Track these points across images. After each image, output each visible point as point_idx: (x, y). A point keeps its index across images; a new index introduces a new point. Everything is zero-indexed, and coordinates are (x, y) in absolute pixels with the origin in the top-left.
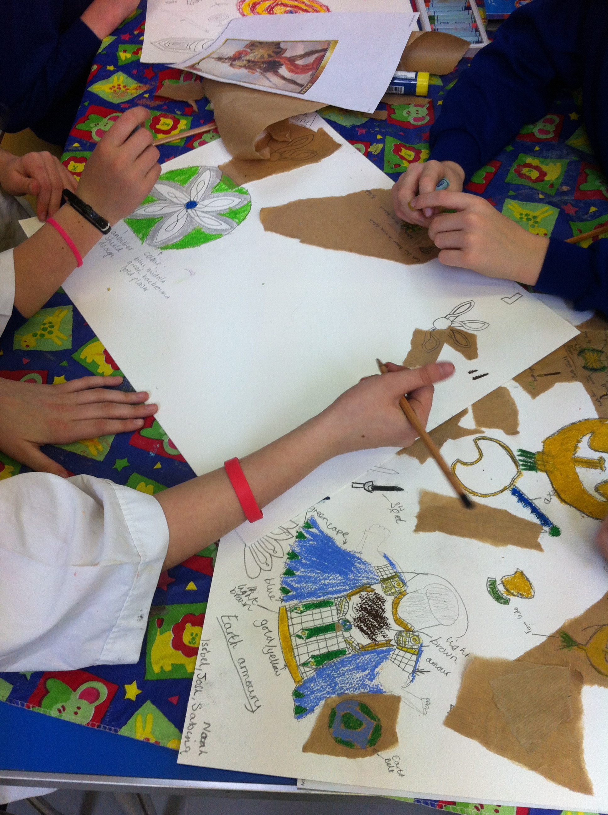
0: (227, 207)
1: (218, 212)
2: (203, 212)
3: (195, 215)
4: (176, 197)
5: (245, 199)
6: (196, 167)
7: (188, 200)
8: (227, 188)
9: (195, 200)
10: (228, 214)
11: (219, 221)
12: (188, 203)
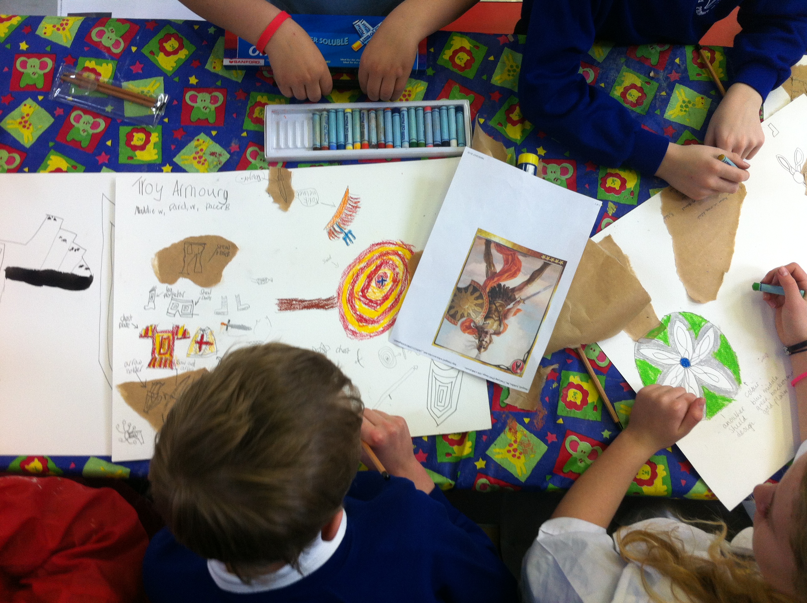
0: (687, 333)
1: (693, 339)
2: (694, 351)
3: (698, 359)
4: (676, 377)
5: (677, 317)
6: (636, 362)
7: (680, 366)
8: (662, 333)
9: (679, 360)
10: (695, 331)
11: (703, 339)
12: (683, 365)
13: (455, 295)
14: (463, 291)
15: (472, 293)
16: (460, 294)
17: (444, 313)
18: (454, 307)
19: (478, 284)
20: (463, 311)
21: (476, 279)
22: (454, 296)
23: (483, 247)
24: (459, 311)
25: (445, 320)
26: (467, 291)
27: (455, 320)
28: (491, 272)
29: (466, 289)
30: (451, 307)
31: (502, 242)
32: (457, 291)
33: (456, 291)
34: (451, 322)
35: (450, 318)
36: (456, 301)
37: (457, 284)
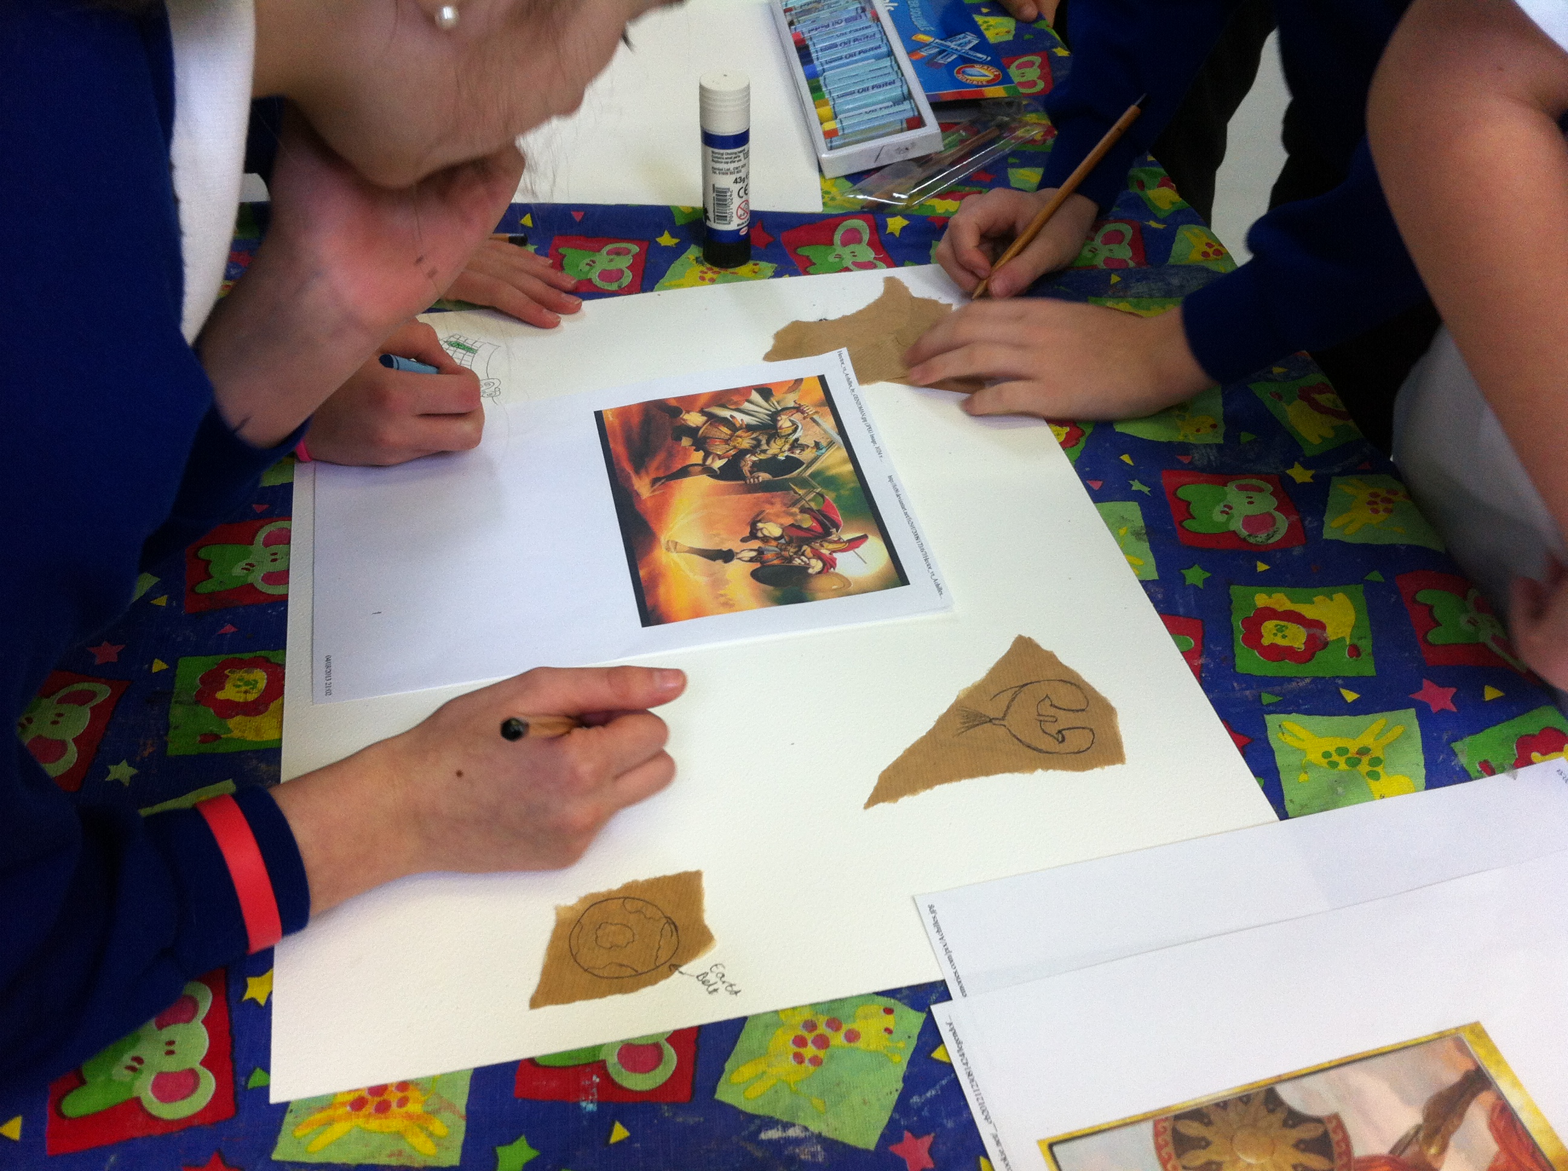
13: (1245, 1099)
14: (1280, 1115)
15: (1302, 1146)
16: (1263, 1112)
17: (1163, 1110)
18: (1209, 1124)
19: (1346, 1139)
20: (1227, 1158)
21: (1353, 1125)
22: (1240, 1099)
23: (1451, 1077)
24: (1211, 1148)
25: (1147, 1128)
26: (1293, 1126)
27: (1179, 1156)
28: (1421, 1154)
29: (1294, 1119)
30: (1197, 1114)
31: (1525, 1117)
32: (1262, 1096)
33: (1258, 1093)
34: (1159, 1148)
35: (1168, 1137)
36: (1232, 1115)
37: (1281, 1080)
